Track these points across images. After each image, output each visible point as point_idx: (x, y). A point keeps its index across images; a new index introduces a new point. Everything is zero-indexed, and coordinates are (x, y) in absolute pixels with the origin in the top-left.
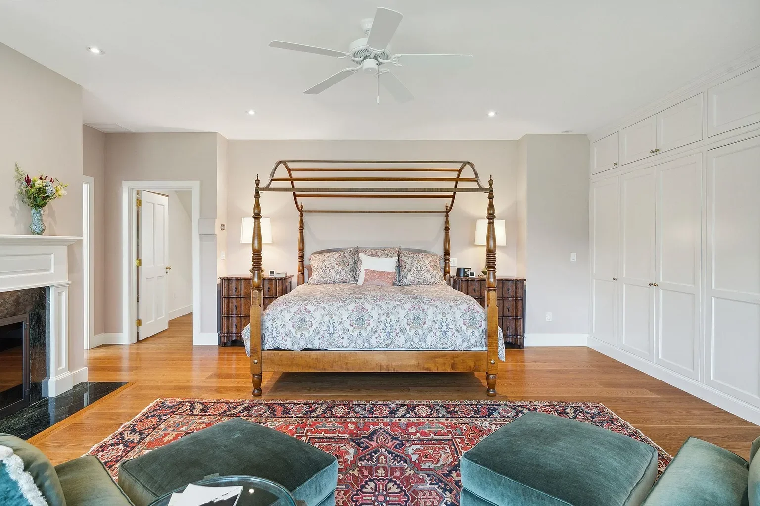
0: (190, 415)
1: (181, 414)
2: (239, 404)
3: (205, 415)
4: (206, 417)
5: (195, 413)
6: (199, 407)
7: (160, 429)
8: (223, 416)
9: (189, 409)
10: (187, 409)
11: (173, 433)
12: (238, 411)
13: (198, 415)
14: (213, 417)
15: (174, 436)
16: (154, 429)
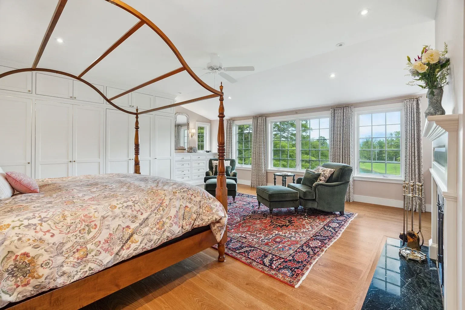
0: (274, 255)
1: (280, 258)
2: (241, 254)
3: (266, 252)
4: (266, 250)
5: (271, 255)
6: (267, 261)
7: (293, 250)
8: (256, 248)
9: (274, 261)
10: (275, 261)
11: (286, 245)
12: (246, 248)
13: (270, 253)
14: (262, 249)
15: (285, 243)
16: (296, 251)
